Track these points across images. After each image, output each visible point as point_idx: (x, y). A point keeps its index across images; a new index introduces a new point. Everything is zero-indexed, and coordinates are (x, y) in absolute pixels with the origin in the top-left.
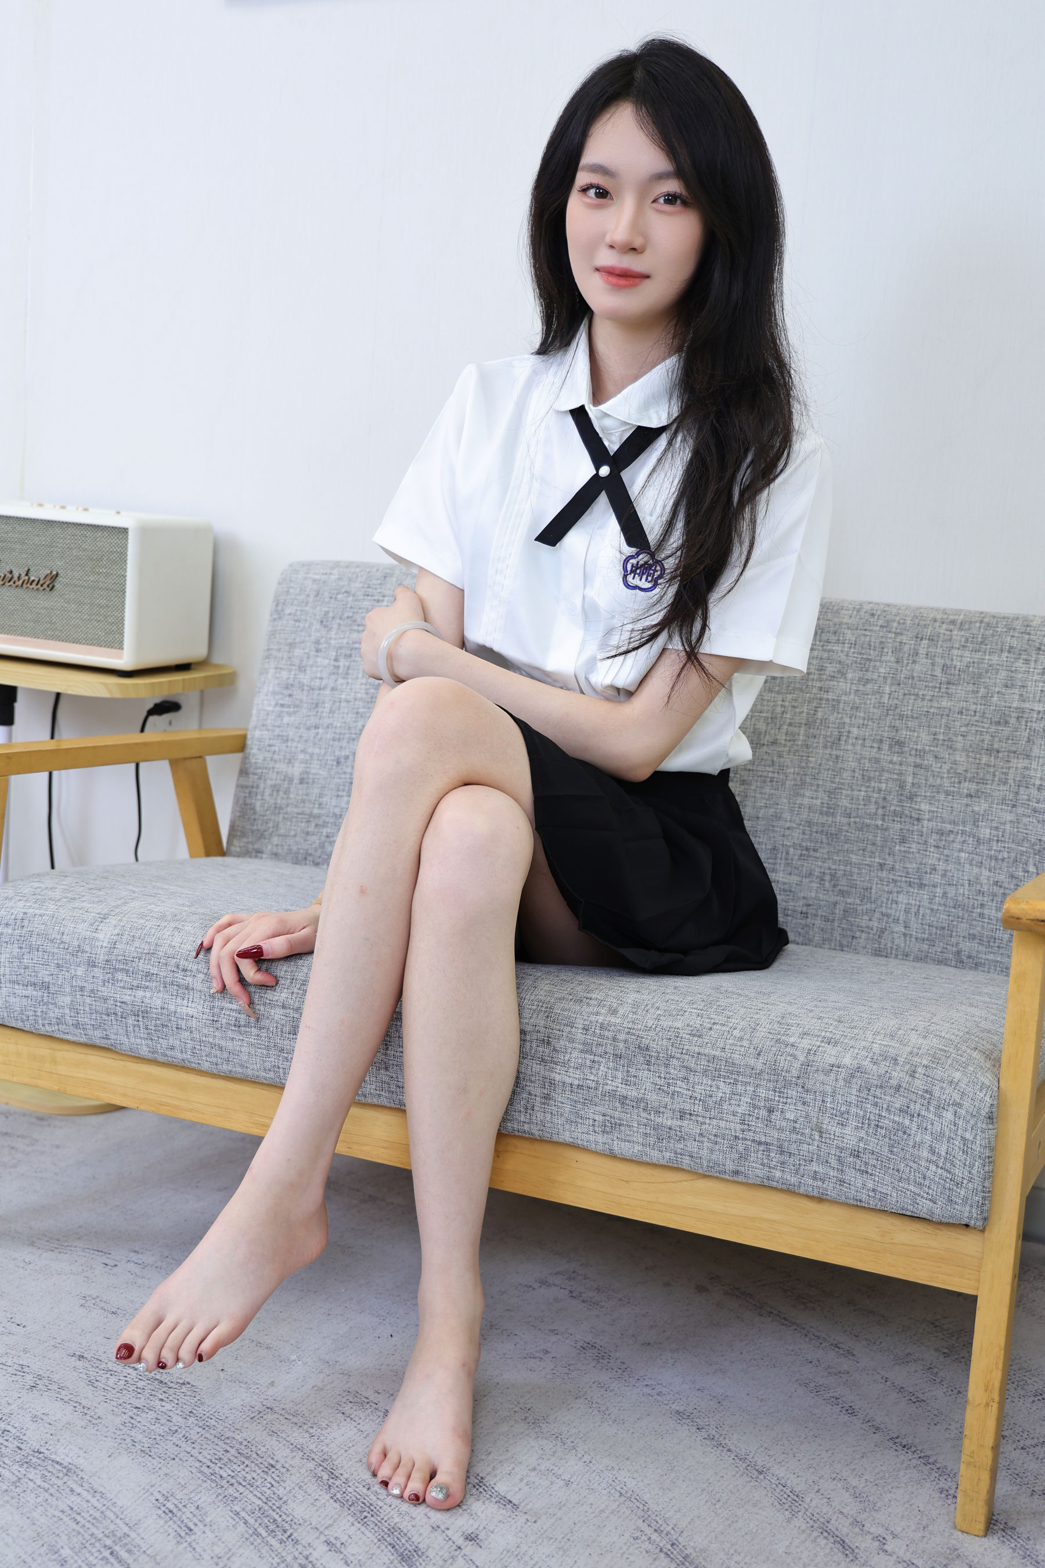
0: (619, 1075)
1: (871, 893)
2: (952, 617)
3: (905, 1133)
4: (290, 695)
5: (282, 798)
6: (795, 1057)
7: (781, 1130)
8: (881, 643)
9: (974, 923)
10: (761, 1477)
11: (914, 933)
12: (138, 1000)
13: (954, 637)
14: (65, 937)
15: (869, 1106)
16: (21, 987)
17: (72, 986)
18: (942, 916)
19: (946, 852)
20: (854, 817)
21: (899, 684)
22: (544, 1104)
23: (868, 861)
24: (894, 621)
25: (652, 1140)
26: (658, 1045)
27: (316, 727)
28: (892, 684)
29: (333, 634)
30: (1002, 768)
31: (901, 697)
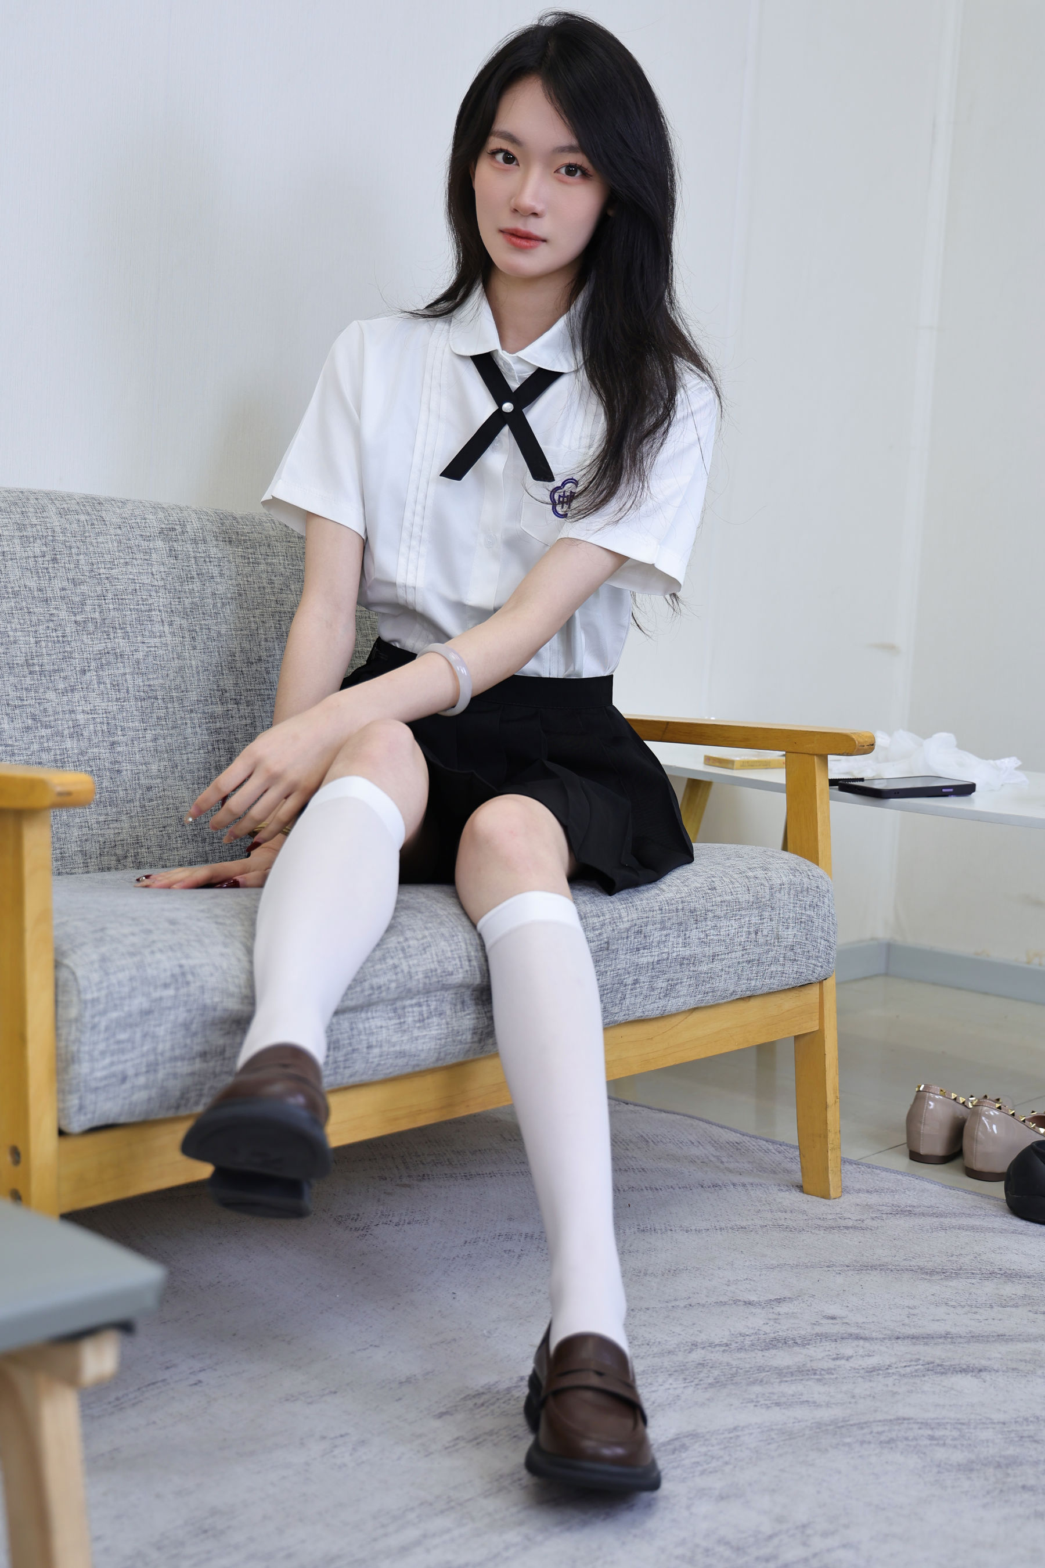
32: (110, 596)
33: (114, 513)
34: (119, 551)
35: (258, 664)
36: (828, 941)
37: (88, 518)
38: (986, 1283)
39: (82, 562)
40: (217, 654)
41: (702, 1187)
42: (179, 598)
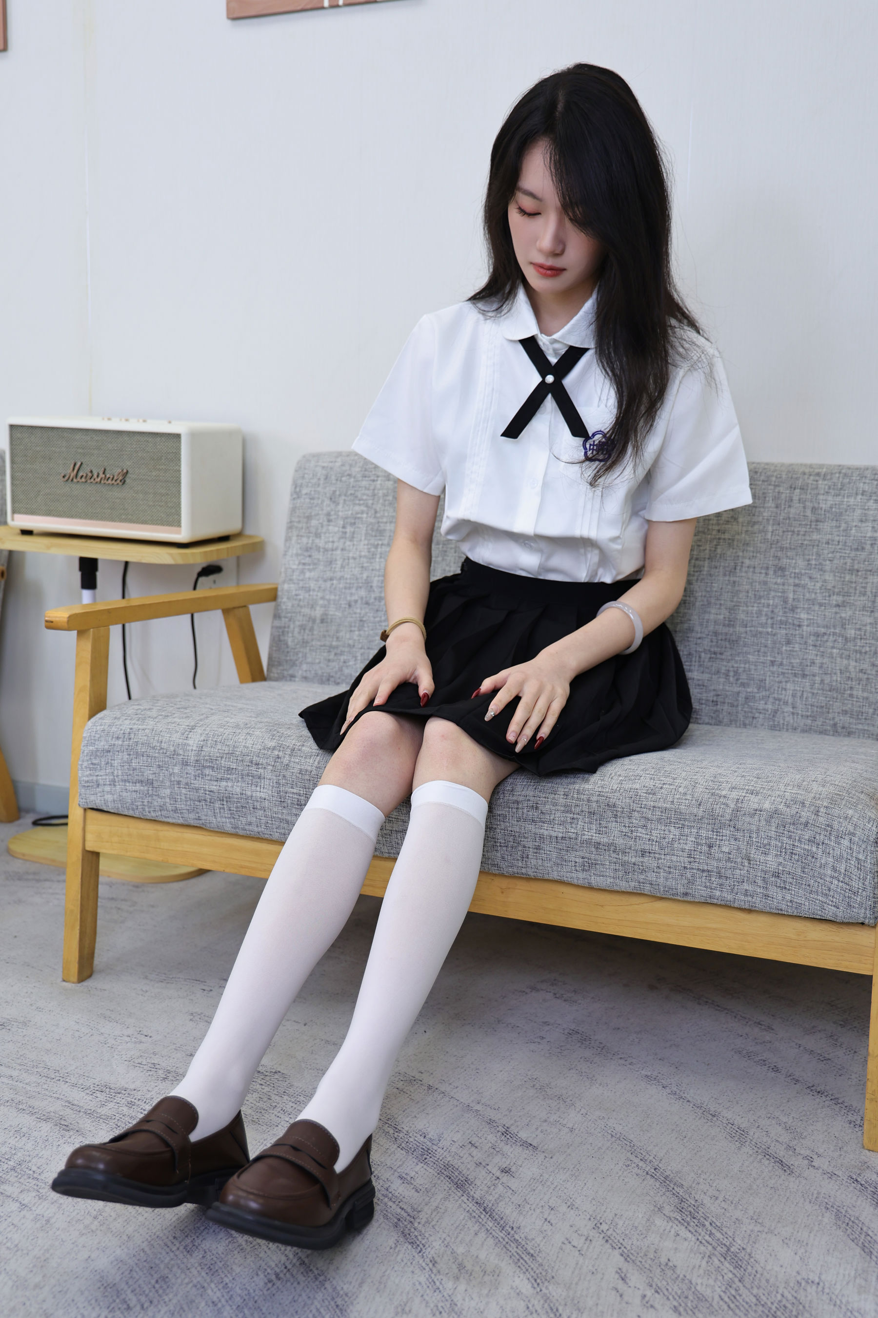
0: (594, 827)
1: (765, 683)
2: (817, 471)
3: (813, 857)
4: (310, 556)
5: (308, 635)
6: (727, 805)
7: (719, 860)
8: (764, 493)
9: (846, 702)
10: (715, 1119)
11: (800, 712)
13: (820, 486)
14: (163, 744)
15: (785, 839)
16: (131, 784)
17: (171, 781)
18: (821, 698)
19: (822, 649)
20: (750, 627)
21: (779, 524)
22: (536, 853)
23: (762, 659)
24: (772, 476)
25: (621, 874)
26: (622, 802)
27: (331, 579)
28: (773, 525)
29: (340, 507)
30: (862, 583)
31: (781, 534)
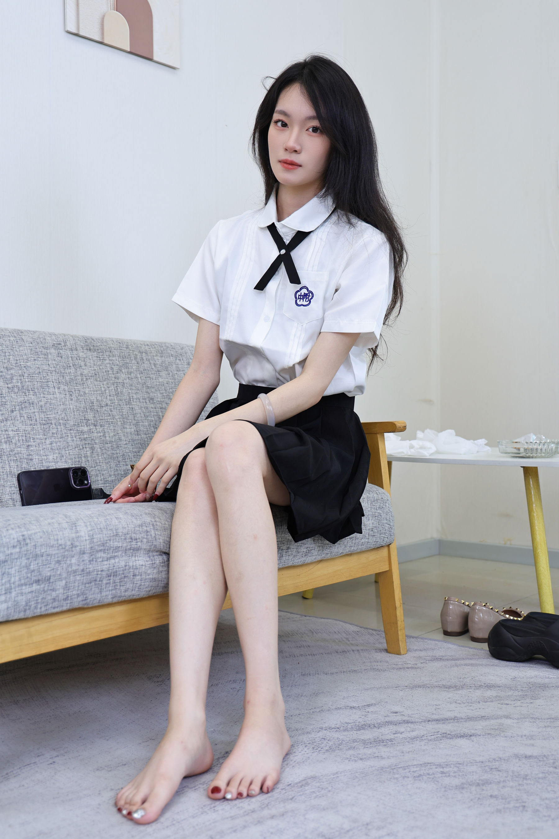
12: (111, 566)
32: (26, 375)
33: (29, 336)
34: (31, 354)
35: (106, 407)
36: (390, 525)
37: (15, 339)
38: (477, 691)
39: (11, 359)
40: (84, 402)
41: (337, 652)
42: (63, 376)
